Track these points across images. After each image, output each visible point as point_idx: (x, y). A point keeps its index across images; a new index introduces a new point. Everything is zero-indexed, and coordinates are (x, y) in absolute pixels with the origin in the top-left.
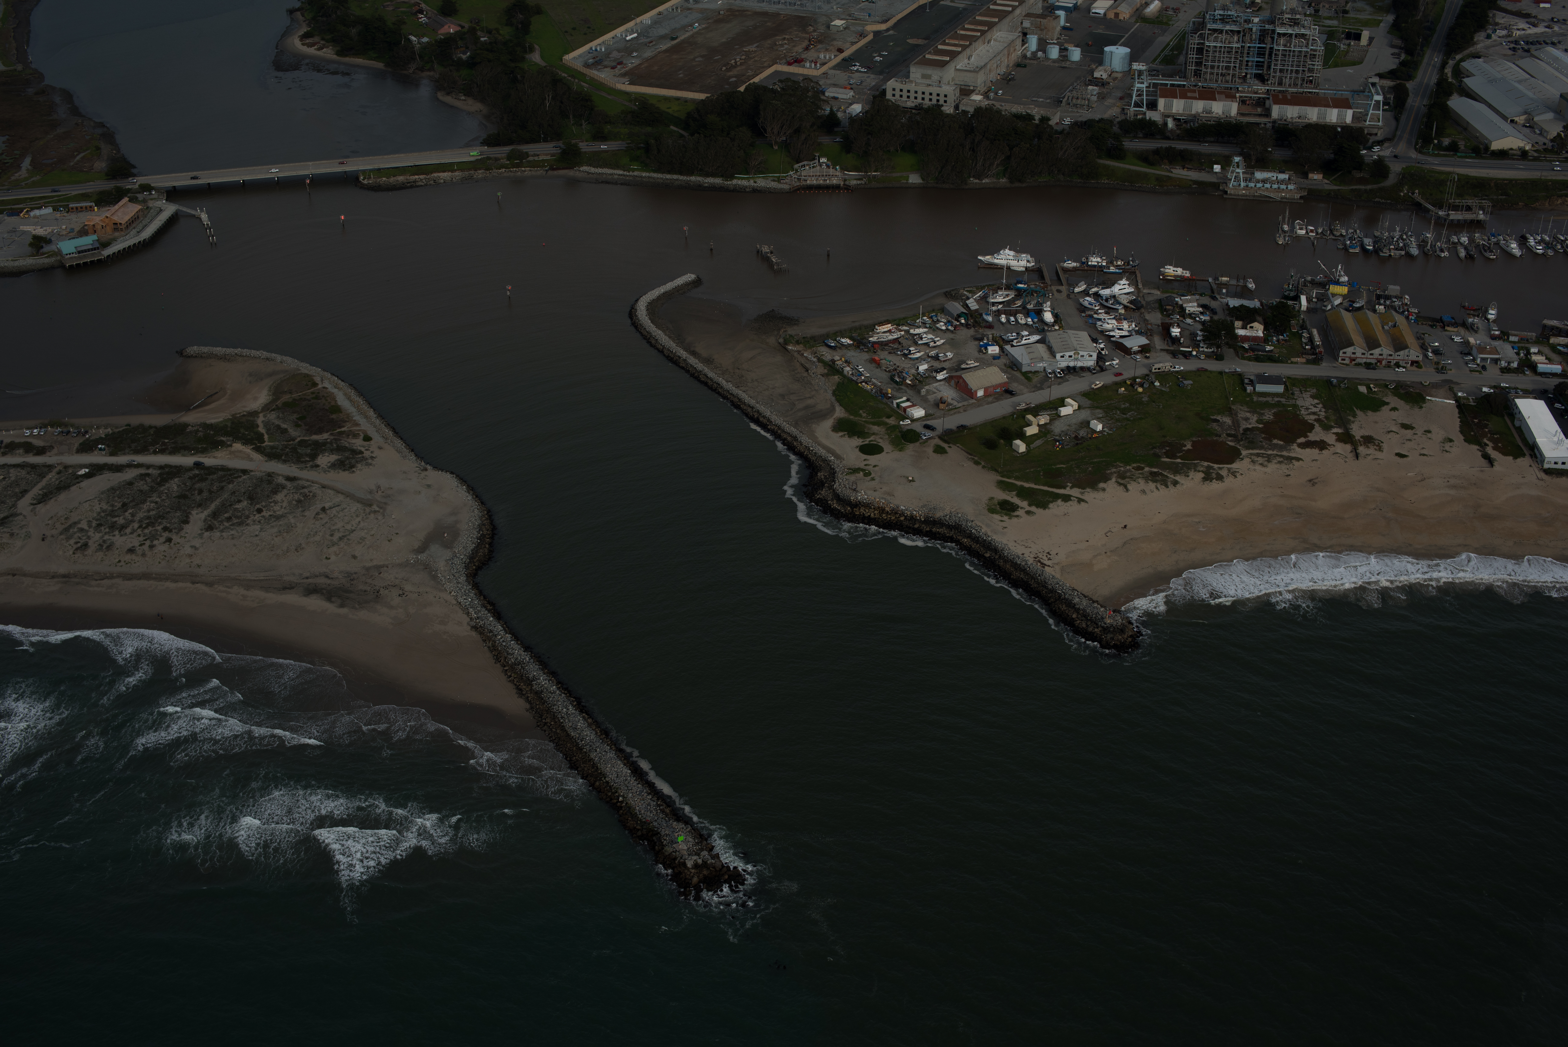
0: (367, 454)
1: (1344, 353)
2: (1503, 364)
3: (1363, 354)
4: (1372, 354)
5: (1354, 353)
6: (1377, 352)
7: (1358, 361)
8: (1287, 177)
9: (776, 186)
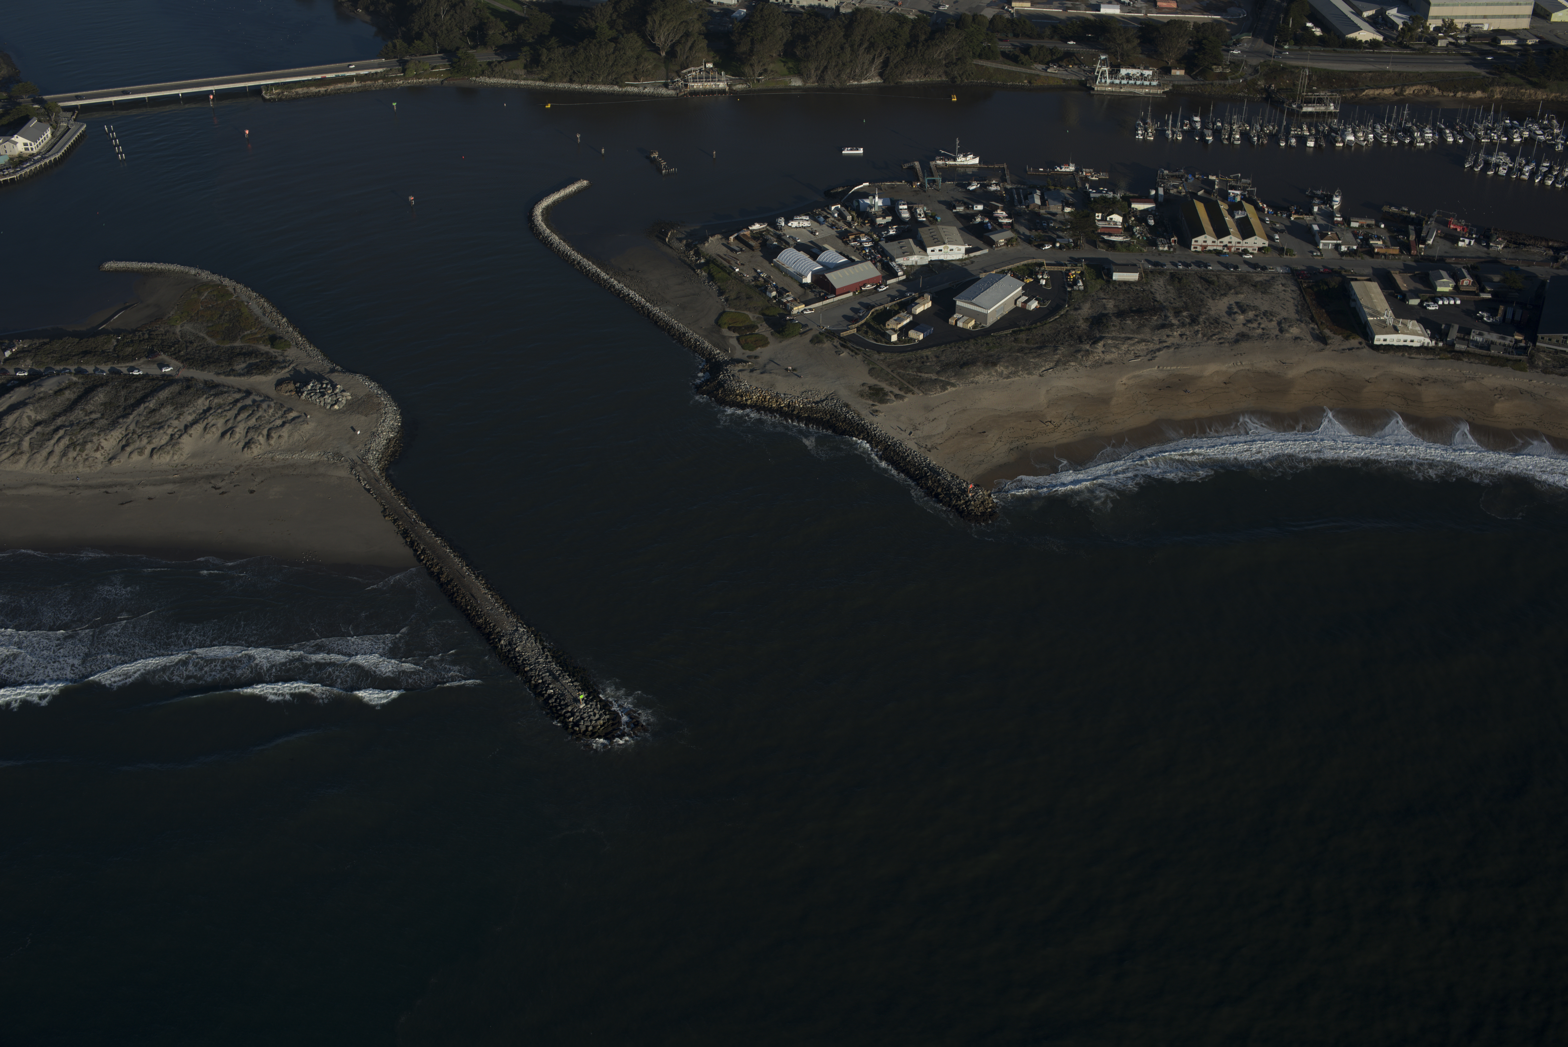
1: (1196, 241)
2: (1344, 249)
3: (1214, 242)
4: (1221, 242)
6: (1226, 240)
7: (1209, 248)
8: (1150, 73)
9: (663, 91)
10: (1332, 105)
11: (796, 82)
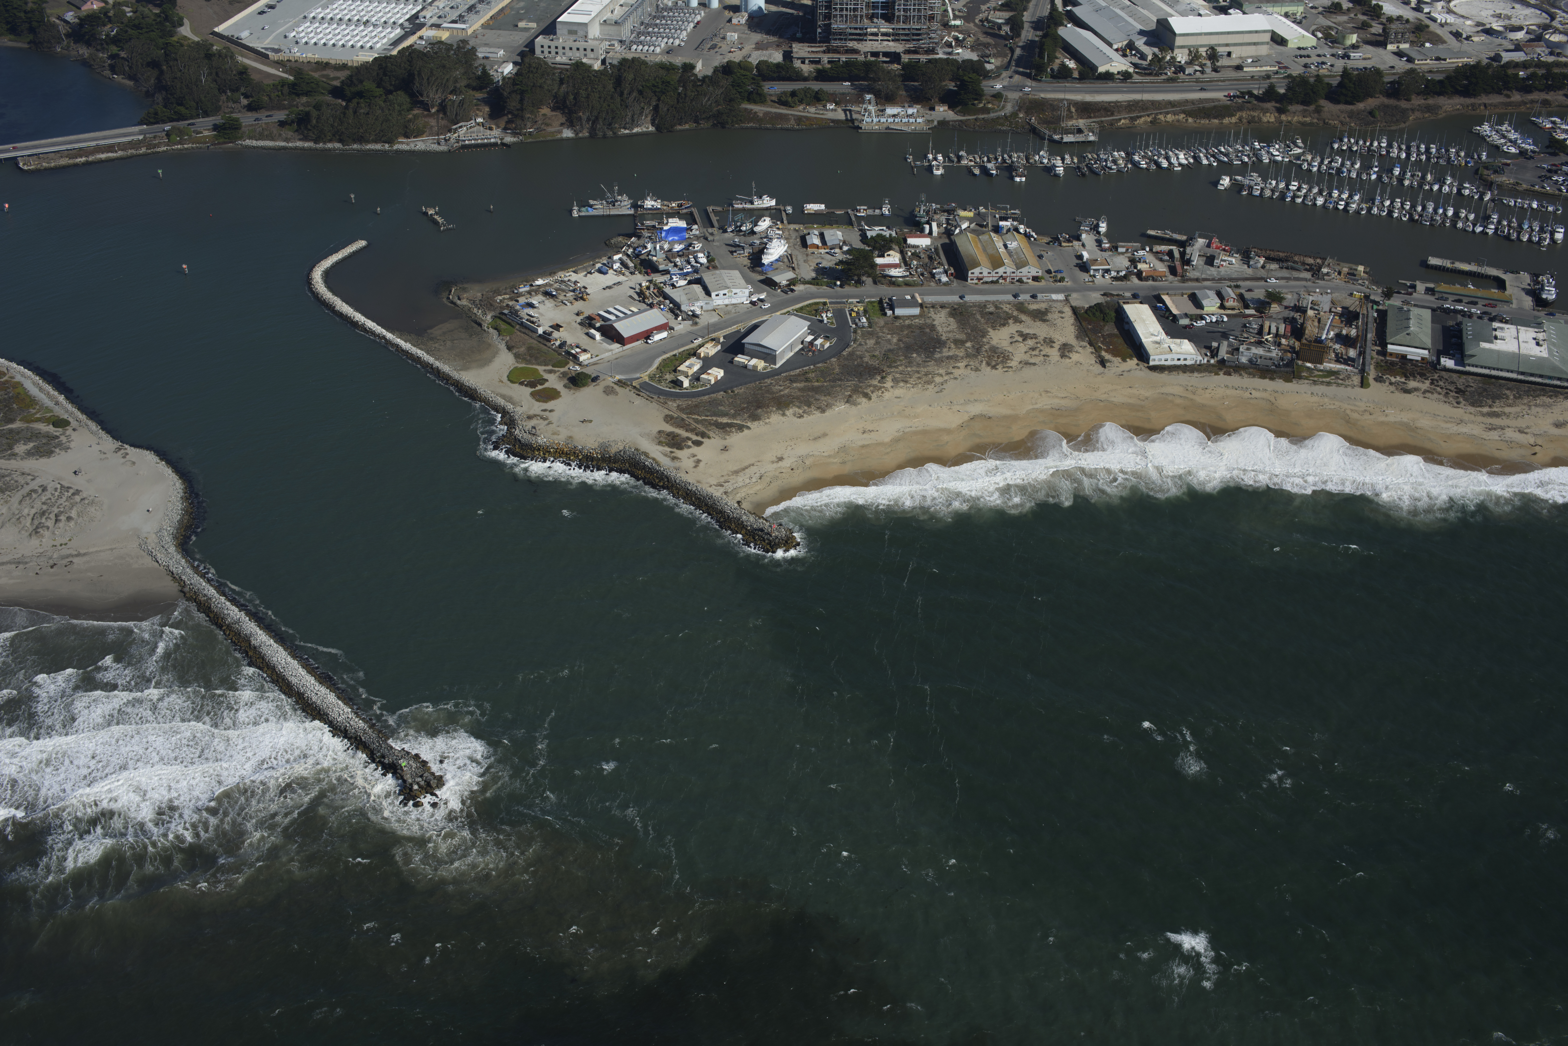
0: (63, 439)
1: (973, 273)
2: (1113, 274)
3: (989, 273)
4: (997, 273)
5: (981, 273)
6: (1001, 271)
7: (985, 279)
8: (915, 111)
9: (435, 147)
10: (1091, 134)
11: (568, 133)
